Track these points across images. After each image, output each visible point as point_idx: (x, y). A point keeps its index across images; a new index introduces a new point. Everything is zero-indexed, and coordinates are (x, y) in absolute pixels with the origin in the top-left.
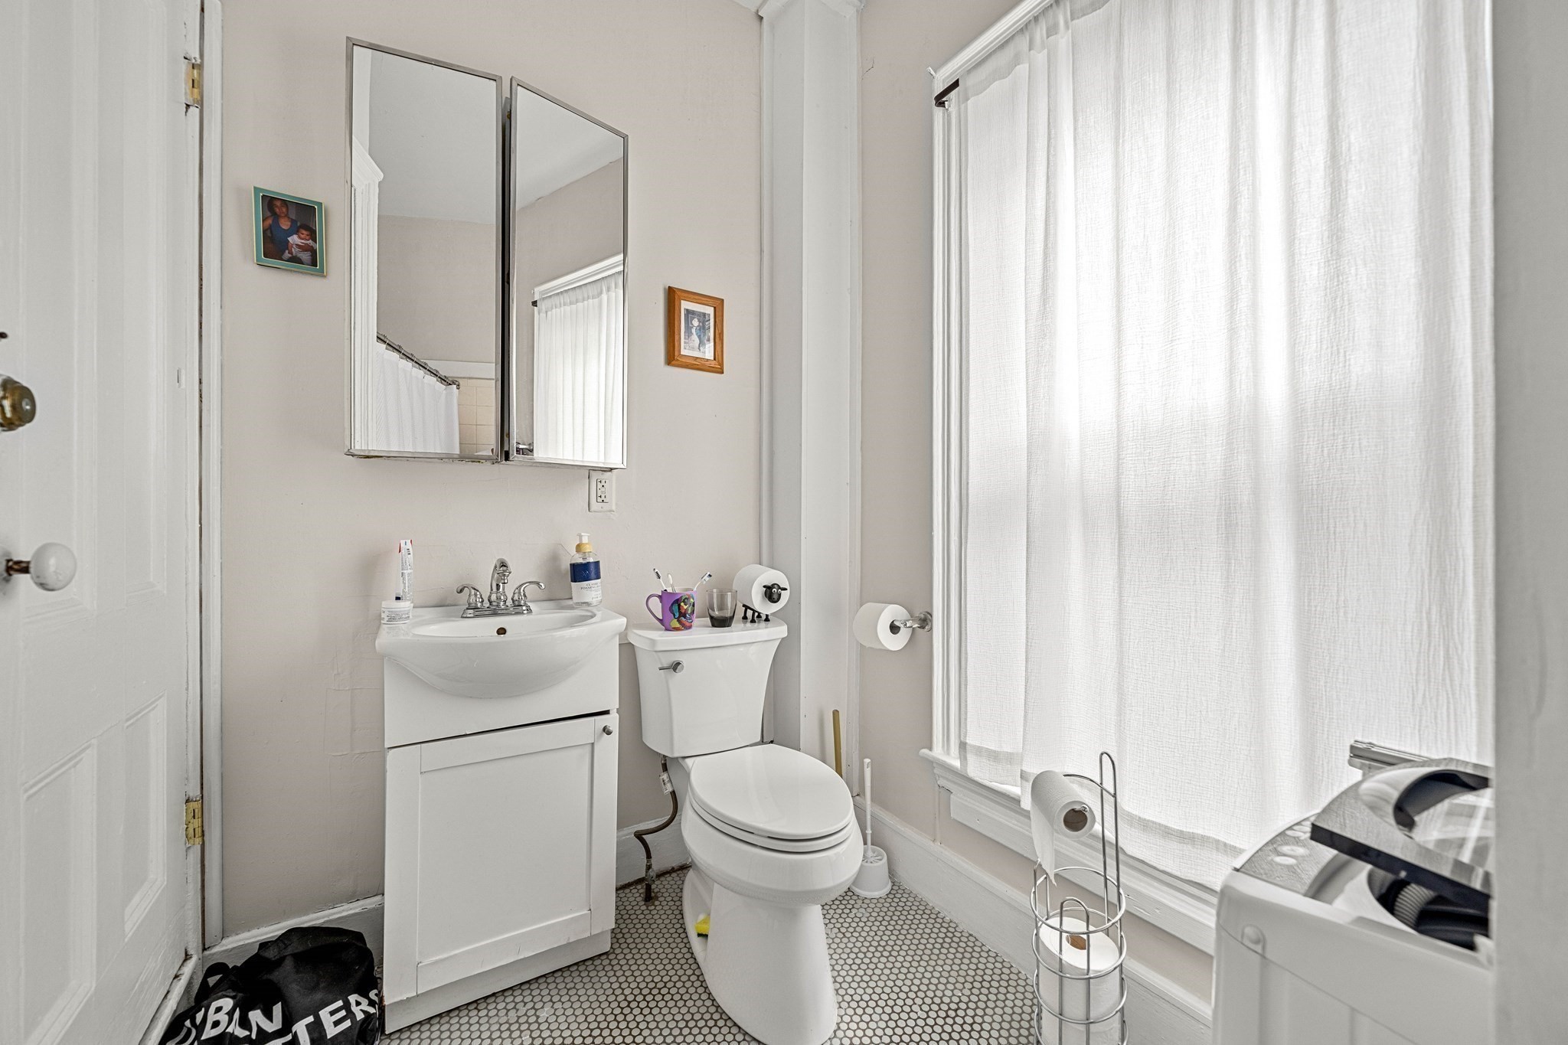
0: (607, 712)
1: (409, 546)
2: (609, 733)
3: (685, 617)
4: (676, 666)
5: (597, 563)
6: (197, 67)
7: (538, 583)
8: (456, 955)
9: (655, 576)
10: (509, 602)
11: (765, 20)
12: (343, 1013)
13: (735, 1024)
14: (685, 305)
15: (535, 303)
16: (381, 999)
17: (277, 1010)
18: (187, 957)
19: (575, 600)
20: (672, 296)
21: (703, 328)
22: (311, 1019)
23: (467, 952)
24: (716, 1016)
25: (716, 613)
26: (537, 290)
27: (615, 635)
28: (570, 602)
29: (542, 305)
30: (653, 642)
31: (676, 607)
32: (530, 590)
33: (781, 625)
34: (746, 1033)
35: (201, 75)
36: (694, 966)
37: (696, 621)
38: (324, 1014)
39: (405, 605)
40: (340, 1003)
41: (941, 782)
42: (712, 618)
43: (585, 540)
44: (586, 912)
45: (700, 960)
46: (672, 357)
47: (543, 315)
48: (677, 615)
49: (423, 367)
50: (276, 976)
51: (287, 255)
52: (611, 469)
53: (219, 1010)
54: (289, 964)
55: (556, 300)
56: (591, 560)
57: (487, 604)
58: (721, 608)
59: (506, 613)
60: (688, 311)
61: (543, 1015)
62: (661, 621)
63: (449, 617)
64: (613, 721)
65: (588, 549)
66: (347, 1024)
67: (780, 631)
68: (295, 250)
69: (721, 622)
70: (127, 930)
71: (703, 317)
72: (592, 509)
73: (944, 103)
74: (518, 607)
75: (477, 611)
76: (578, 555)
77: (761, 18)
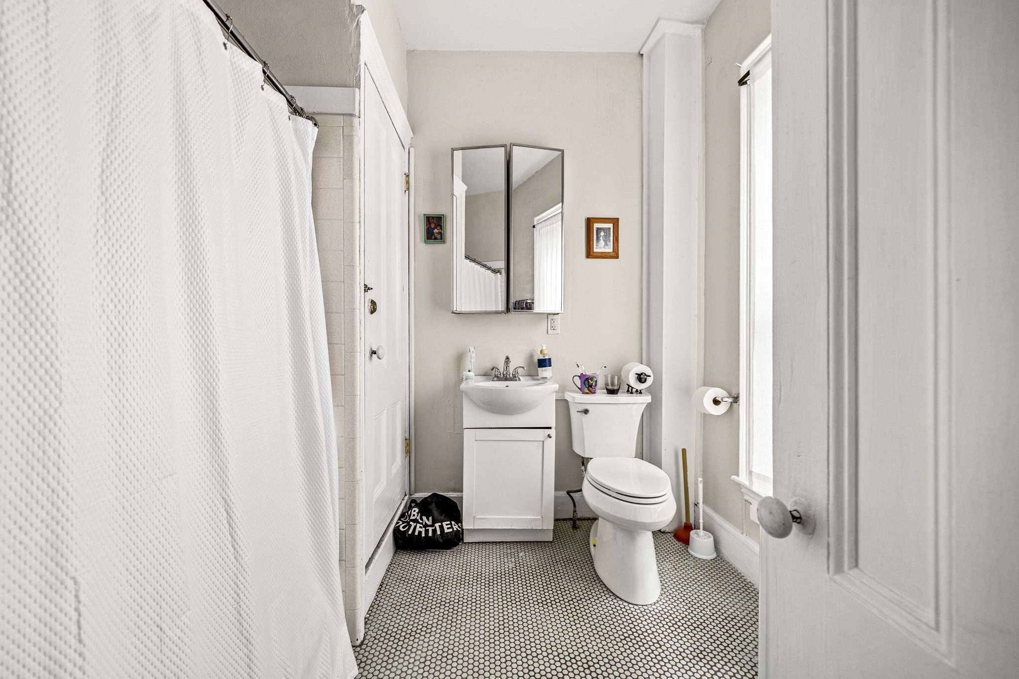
0: (550, 428)
1: (473, 350)
2: (550, 437)
3: (591, 387)
4: (586, 412)
5: (550, 359)
6: (408, 176)
7: (523, 367)
8: (487, 518)
9: (576, 366)
10: (511, 375)
11: (644, 56)
12: (450, 526)
13: (604, 584)
14: (596, 226)
15: (534, 227)
16: (462, 526)
17: (430, 518)
18: (406, 495)
19: (540, 376)
20: (589, 222)
21: (607, 236)
22: (440, 524)
23: (492, 518)
24: (596, 579)
25: (610, 387)
26: (536, 219)
27: (553, 392)
28: (537, 377)
29: (537, 227)
30: (574, 398)
31: (586, 382)
32: (520, 370)
33: (648, 396)
34: (608, 589)
35: (409, 179)
36: (590, 558)
37: (598, 391)
38: (444, 524)
39: (471, 374)
40: (449, 522)
41: (746, 497)
42: (607, 389)
43: (544, 348)
44: (540, 517)
45: (593, 554)
46: (590, 254)
47: (538, 232)
48: (587, 386)
49: (485, 266)
50: (431, 507)
51: (433, 237)
52: (558, 314)
53: (415, 511)
54: (434, 505)
55: (543, 224)
56: (547, 357)
57: (502, 375)
58: (613, 384)
59: (511, 379)
60: (598, 229)
61: (521, 554)
62: (580, 389)
63: (488, 380)
64: (552, 432)
65: (545, 352)
66: (451, 530)
67: (647, 399)
68: (436, 235)
69: (612, 392)
70: (392, 473)
71: (607, 230)
72: (549, 333)
73: (746, 82)
74: (514, 378)
75: (498, 378)
76: (541, 355)
77: (642, 55)
